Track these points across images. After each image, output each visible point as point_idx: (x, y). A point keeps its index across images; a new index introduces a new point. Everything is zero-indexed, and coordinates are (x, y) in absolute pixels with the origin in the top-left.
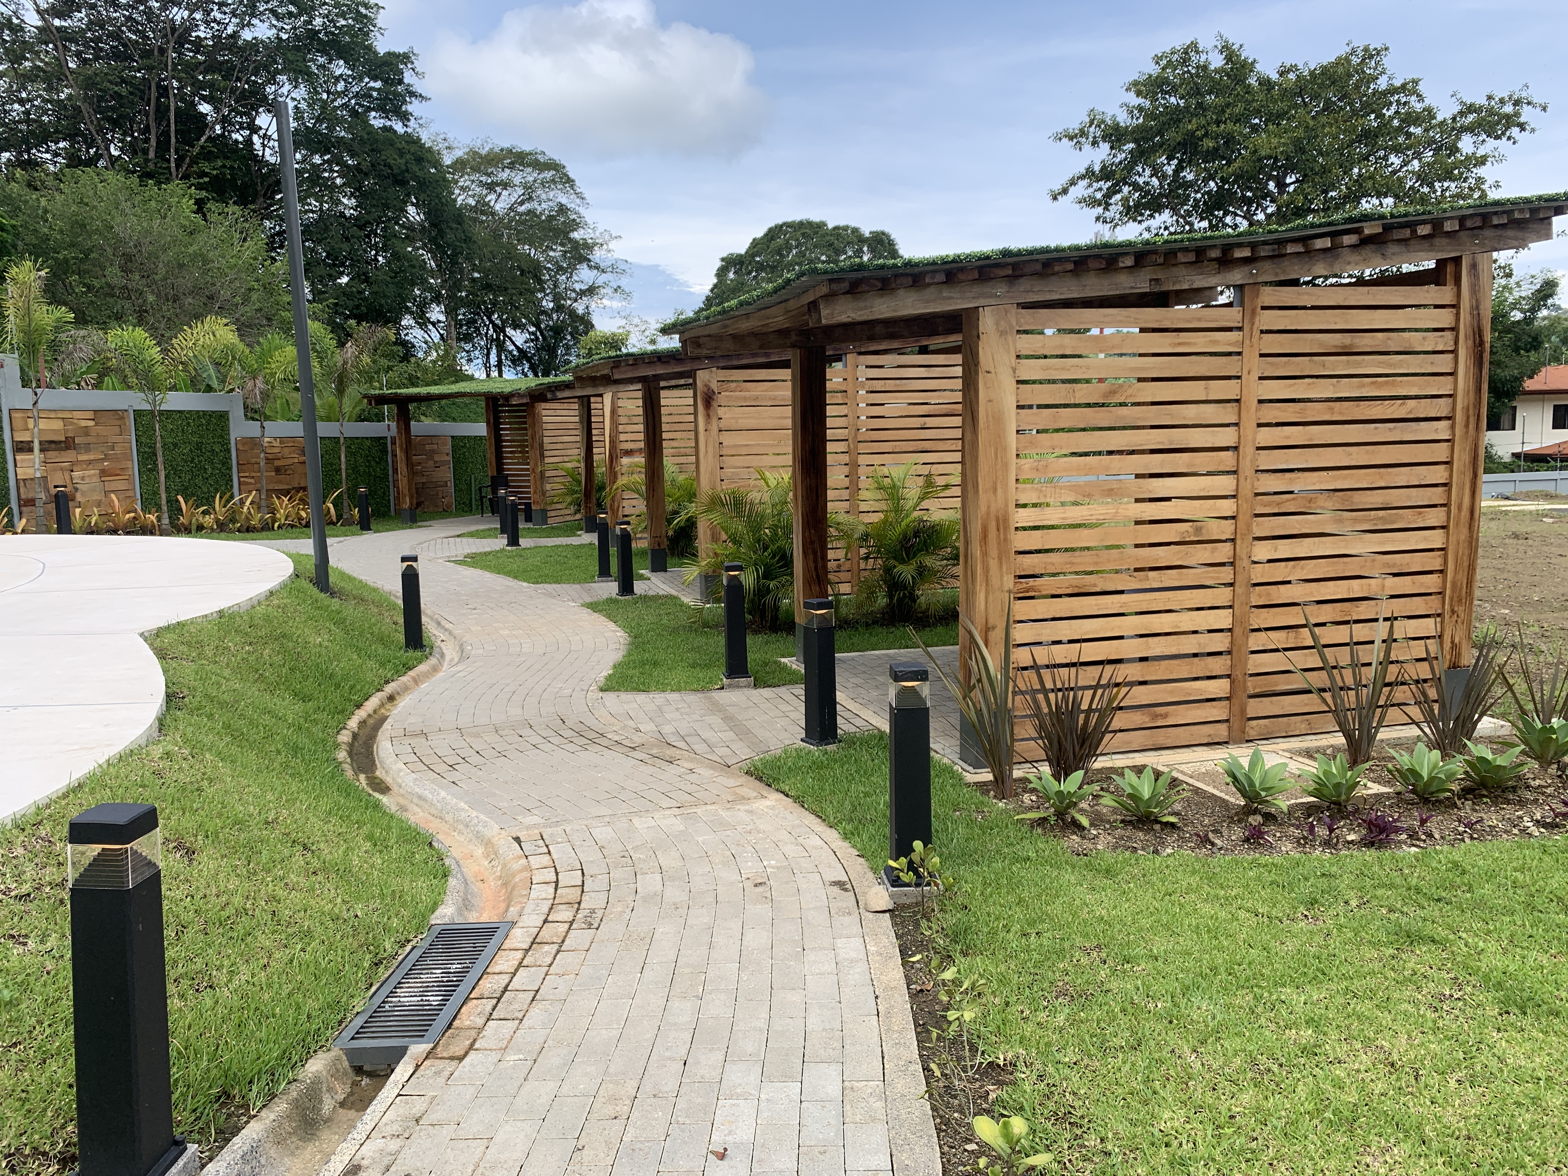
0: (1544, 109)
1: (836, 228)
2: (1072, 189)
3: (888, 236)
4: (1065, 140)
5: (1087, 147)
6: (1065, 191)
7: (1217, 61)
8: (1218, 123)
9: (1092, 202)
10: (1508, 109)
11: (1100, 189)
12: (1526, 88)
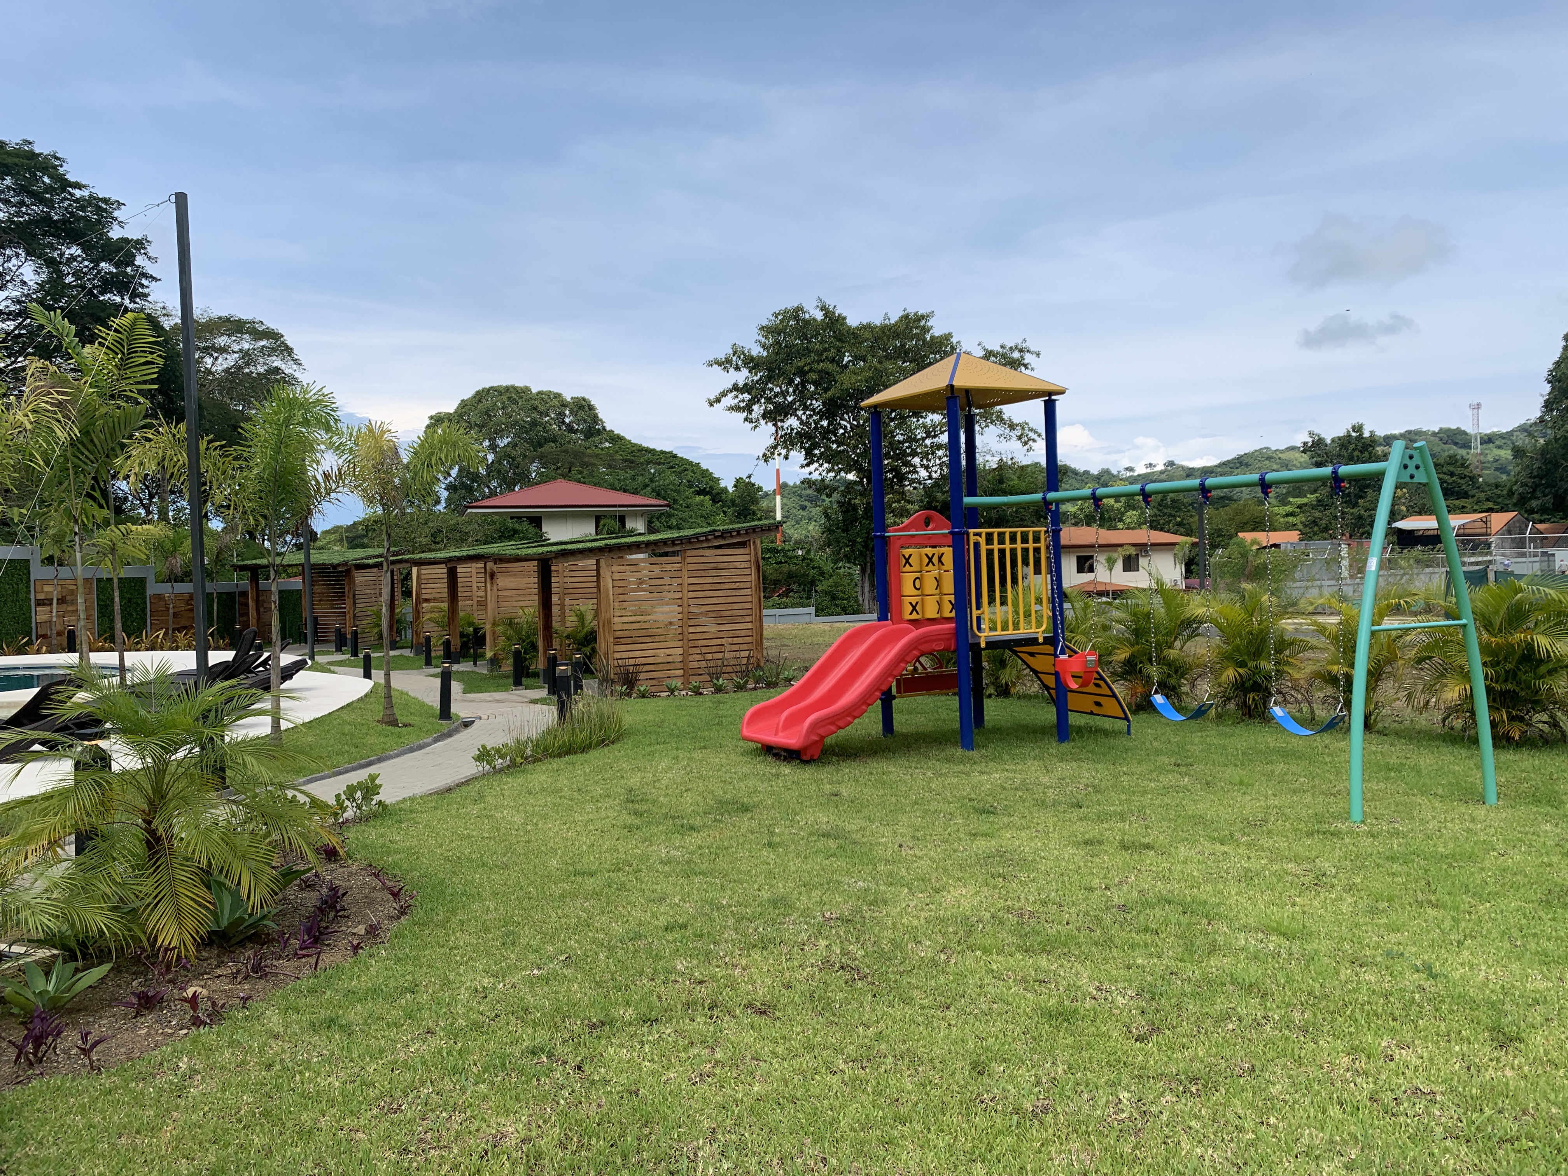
0: (1038, 355)
1: (540, 393)
2: (723, 399)
3: (588, 402)
4: (716, 366)
5: (732, 370)
6: (718, 400)
7: (819, 316)
9: (736, 408)
10: (1016, 355)
11: (743, 401)
12: (1025, 340)
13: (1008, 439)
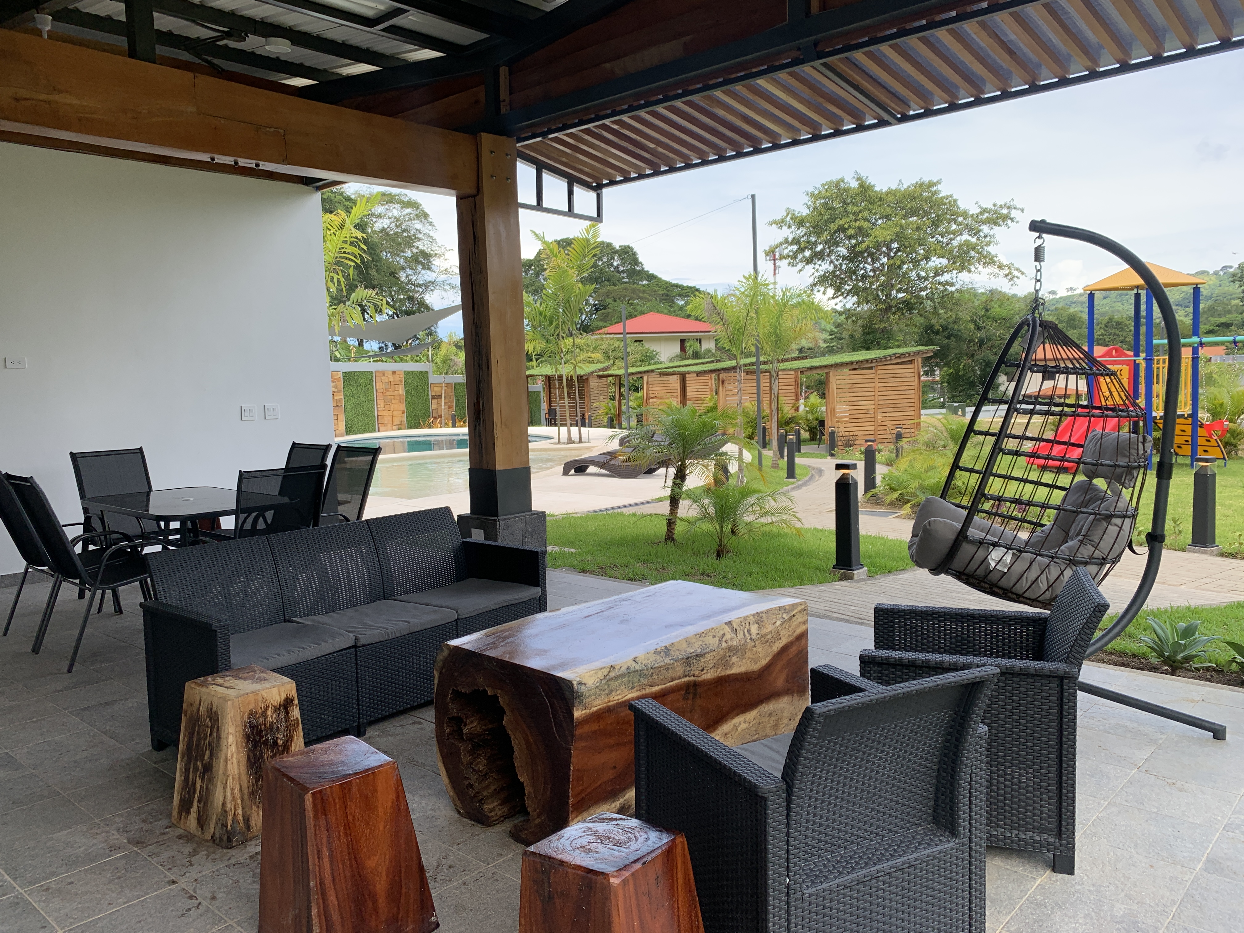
0: (1022, 211)
3: (632, 249)
4: (774, 225)
5: (785, 228)
7: (854, 184)
8: (856, 220)
10: (1005, 211)
11: (792, 250)
12: (1013, 200)
13: (996, 276)
